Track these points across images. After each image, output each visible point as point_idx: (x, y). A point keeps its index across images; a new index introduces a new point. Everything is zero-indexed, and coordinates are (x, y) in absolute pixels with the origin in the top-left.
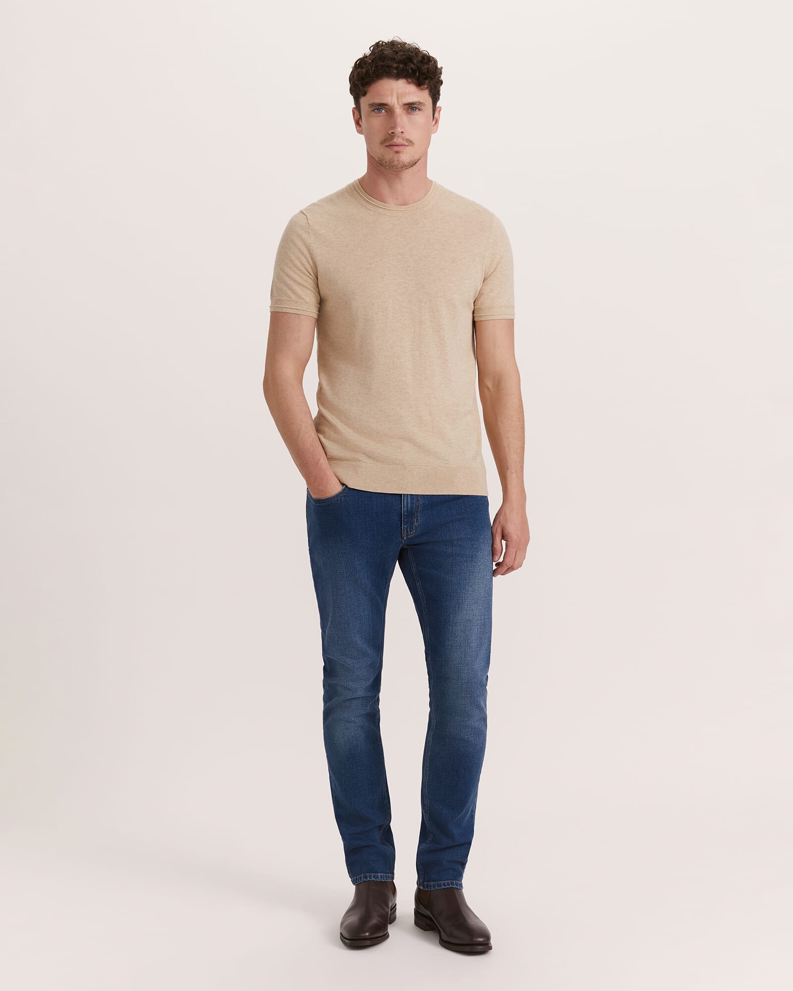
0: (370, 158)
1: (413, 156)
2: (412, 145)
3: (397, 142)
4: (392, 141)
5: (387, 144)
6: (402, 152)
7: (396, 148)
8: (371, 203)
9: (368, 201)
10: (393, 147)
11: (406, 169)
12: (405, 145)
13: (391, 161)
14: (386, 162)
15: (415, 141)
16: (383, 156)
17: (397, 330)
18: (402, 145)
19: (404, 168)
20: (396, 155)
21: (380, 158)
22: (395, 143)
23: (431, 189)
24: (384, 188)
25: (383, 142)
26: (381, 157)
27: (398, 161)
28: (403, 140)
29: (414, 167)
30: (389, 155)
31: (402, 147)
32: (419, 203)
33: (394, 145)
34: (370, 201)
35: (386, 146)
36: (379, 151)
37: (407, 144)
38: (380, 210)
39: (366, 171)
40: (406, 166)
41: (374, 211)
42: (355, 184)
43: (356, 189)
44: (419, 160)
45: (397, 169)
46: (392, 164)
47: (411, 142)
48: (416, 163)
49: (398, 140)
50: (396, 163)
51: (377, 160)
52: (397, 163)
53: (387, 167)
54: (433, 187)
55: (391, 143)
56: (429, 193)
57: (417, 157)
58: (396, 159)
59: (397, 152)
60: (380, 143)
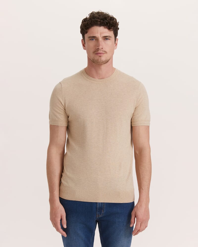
0: (89, 59)
3: (100, 52)
4: (98, 52)
5: (96, 53)
6: (102, 56)
7: (100, 55)
9: (87, 78)
10: (98, 54)
11: (103, 64)
14: (95, 60)
15: (107, 52)
16: (94, 58)
18: (102, 53)
20: (100, 58)
24: (94, 72)
27: (100, 60)
28: (103, 51)
29: (107, 63)
30: (97, 58)
31: (102, 54)
36: (92, 56)
37: (104, 53)
38: (92, 81)
39: (87, 66)
41: (90, 82)
42: (83, 71)
44: (109, 60)
45: (100, 64)
50: (99, 61)
51: (92, 60)
52: (100, 61)
53: (96, 63)
54: (115, 71)
55: (97, 52)
56: (114, 74)
57: (108, 58)
58: (100, 59)
59: (100, 56)
60: (93, 53)
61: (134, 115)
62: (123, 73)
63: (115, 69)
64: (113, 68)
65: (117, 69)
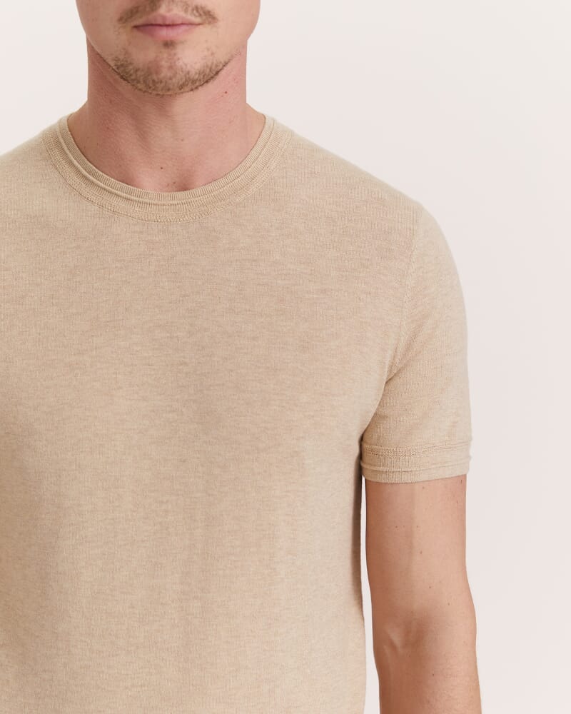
0: (97, 60)
1: (212, 54)
2: (210, 23)
3: (168, 15)
4: (154, 14)
5: (139, 21)
6: (182, 43)
7: (165, 33)
8: (93, 183)
9: (86, 178)
10: (158, 28)
11: (192, 90)
12: (191, 24)
13: (152, 69)
14: (137, 70)
15: (218, 12)
16: (127, 53)
17: (143, 541)
18: (182, 24)
19: (187, 89)
20: (165, 54)
21: (119, 60)
22: (164, 18)
23: (261, 142)
24: (127, 139)
25: (126, 17)
26: (121, 57)
27: (171, 67)
28: (186, 11)
29: (211, 86)
30: (144, 53)
31: (184, 28)
32: (222, 182)
33: (160, 25)
34: (91, 177)
35: (136, 27)
36: (118, 40)
37: (198, 20)
38: (114, 201)
39: (86, 99)
40: (194, 82)
41: (101, 206)
42: (58, 130)
43: (59, 142)
44: (226, 64)
45: (169, 90)
46: (155, 77)
47: (208, 17)
48: (217, 73)
49: (169, 10)
50: (165, 73)
51: (112, 64)
52: (169, 74)
53: (140, 86)
54: (265, 135)
55: (151, 18)
56: (254, 153)
57: (221, 56)
58: (164, 64)
59: (169, 44)
60: (120, 19)
61: (384, 417)
62: (314, 149)
63: (263, 118)
64: (247, 109)
65: (274, 121)
